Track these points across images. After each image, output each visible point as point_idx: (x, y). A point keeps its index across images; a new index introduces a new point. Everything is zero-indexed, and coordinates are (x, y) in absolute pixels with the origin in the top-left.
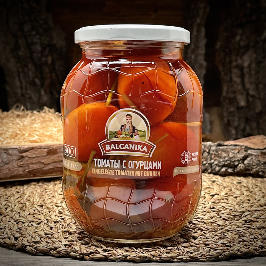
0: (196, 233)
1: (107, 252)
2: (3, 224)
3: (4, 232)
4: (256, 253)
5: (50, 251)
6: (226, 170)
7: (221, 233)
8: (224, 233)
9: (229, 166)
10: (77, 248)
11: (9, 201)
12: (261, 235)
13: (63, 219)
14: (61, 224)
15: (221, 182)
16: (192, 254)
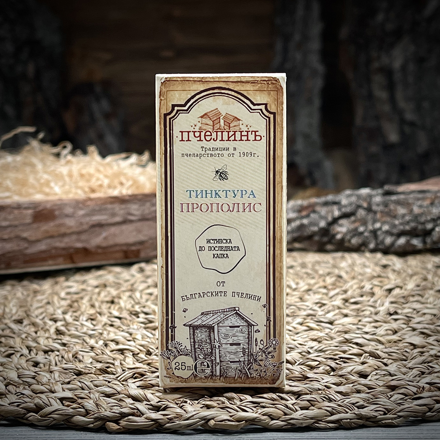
0: (365, 365)
1: (160, 413)
5: (25, 414)
7: (421, 364)
8: (429, 363)
10: (90, 404)
13: (64, 345)
14: (58, 356)
16: (363, 408)
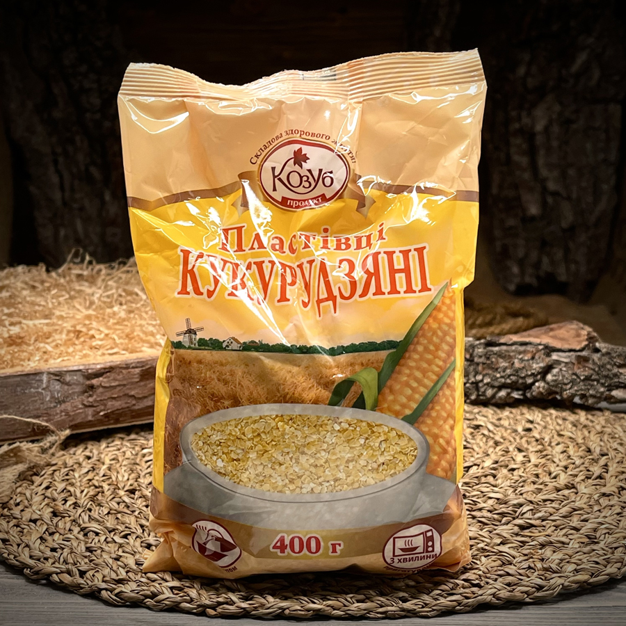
1: (248, 602)
2: (58, 539)
3: (59, 558)
4: (528, 600)
5: (144, 600)
6: (508, 394)
9: (513, 386)
10: (193, 593)
11: (70, 481)
12: (542, 560)
15: (491, 427)
16: (405, 602)
